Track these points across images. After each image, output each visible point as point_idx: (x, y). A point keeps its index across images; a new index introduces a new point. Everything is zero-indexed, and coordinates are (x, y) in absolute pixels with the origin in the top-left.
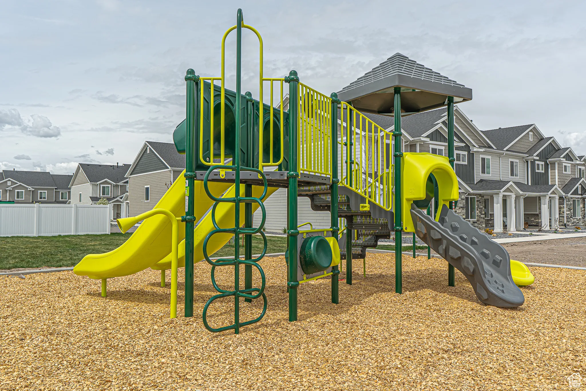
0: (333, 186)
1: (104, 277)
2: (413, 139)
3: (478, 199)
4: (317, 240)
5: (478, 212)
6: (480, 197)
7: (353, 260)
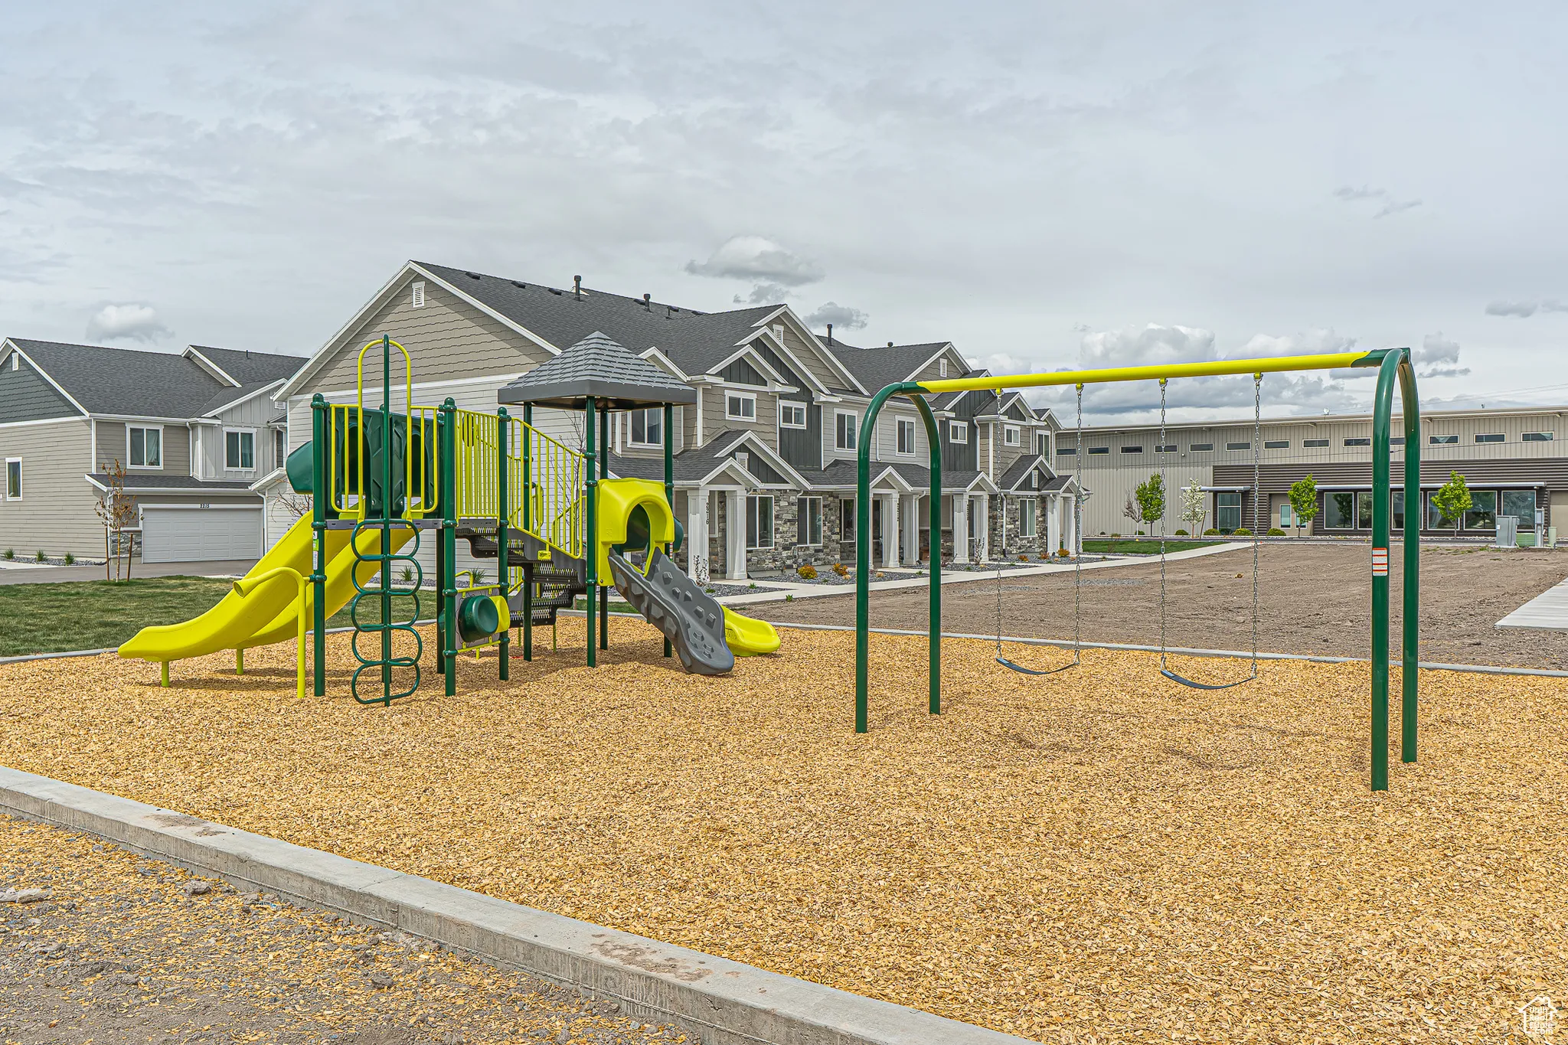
0: (501, 531)
1: (167, 659)
2: (689, 379)
3: (826, 503)
4: (481, 600)
5: (826, 528)
6: (831, 499)
7: (533, 628)
